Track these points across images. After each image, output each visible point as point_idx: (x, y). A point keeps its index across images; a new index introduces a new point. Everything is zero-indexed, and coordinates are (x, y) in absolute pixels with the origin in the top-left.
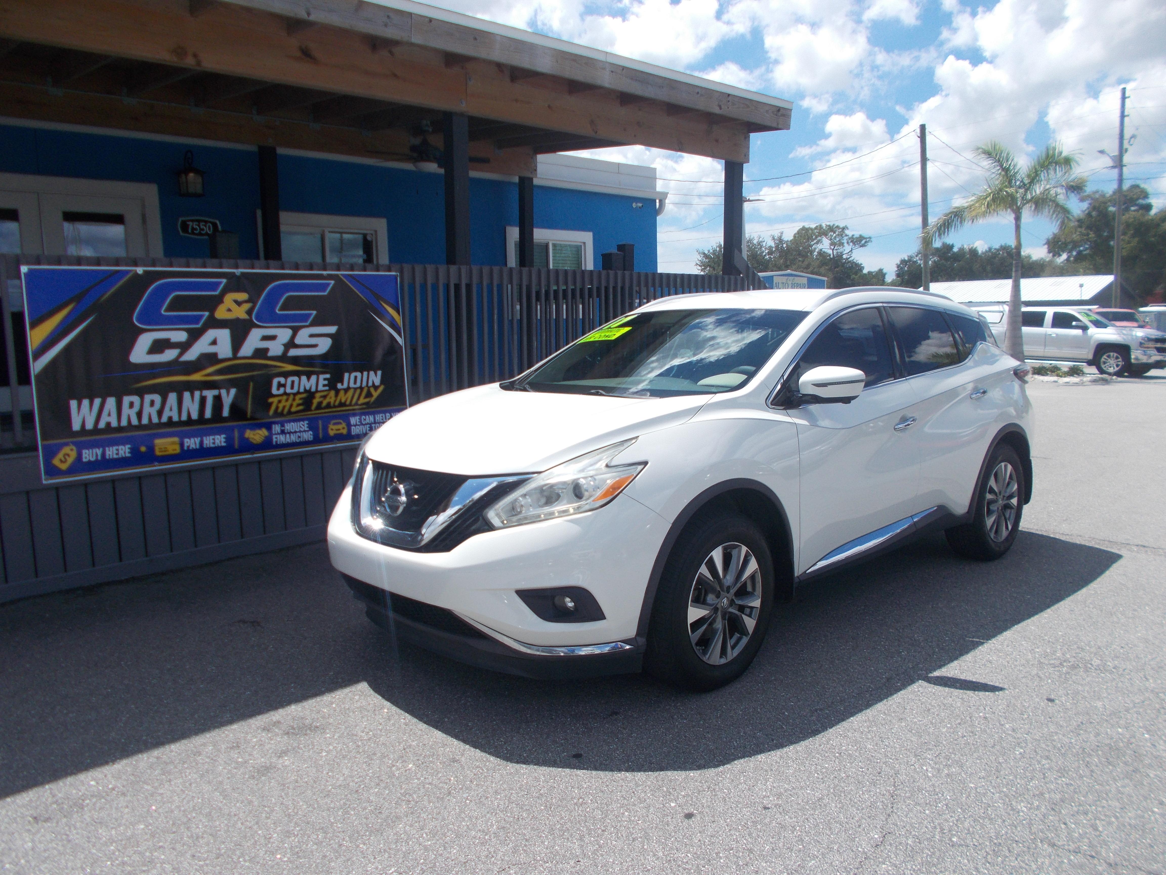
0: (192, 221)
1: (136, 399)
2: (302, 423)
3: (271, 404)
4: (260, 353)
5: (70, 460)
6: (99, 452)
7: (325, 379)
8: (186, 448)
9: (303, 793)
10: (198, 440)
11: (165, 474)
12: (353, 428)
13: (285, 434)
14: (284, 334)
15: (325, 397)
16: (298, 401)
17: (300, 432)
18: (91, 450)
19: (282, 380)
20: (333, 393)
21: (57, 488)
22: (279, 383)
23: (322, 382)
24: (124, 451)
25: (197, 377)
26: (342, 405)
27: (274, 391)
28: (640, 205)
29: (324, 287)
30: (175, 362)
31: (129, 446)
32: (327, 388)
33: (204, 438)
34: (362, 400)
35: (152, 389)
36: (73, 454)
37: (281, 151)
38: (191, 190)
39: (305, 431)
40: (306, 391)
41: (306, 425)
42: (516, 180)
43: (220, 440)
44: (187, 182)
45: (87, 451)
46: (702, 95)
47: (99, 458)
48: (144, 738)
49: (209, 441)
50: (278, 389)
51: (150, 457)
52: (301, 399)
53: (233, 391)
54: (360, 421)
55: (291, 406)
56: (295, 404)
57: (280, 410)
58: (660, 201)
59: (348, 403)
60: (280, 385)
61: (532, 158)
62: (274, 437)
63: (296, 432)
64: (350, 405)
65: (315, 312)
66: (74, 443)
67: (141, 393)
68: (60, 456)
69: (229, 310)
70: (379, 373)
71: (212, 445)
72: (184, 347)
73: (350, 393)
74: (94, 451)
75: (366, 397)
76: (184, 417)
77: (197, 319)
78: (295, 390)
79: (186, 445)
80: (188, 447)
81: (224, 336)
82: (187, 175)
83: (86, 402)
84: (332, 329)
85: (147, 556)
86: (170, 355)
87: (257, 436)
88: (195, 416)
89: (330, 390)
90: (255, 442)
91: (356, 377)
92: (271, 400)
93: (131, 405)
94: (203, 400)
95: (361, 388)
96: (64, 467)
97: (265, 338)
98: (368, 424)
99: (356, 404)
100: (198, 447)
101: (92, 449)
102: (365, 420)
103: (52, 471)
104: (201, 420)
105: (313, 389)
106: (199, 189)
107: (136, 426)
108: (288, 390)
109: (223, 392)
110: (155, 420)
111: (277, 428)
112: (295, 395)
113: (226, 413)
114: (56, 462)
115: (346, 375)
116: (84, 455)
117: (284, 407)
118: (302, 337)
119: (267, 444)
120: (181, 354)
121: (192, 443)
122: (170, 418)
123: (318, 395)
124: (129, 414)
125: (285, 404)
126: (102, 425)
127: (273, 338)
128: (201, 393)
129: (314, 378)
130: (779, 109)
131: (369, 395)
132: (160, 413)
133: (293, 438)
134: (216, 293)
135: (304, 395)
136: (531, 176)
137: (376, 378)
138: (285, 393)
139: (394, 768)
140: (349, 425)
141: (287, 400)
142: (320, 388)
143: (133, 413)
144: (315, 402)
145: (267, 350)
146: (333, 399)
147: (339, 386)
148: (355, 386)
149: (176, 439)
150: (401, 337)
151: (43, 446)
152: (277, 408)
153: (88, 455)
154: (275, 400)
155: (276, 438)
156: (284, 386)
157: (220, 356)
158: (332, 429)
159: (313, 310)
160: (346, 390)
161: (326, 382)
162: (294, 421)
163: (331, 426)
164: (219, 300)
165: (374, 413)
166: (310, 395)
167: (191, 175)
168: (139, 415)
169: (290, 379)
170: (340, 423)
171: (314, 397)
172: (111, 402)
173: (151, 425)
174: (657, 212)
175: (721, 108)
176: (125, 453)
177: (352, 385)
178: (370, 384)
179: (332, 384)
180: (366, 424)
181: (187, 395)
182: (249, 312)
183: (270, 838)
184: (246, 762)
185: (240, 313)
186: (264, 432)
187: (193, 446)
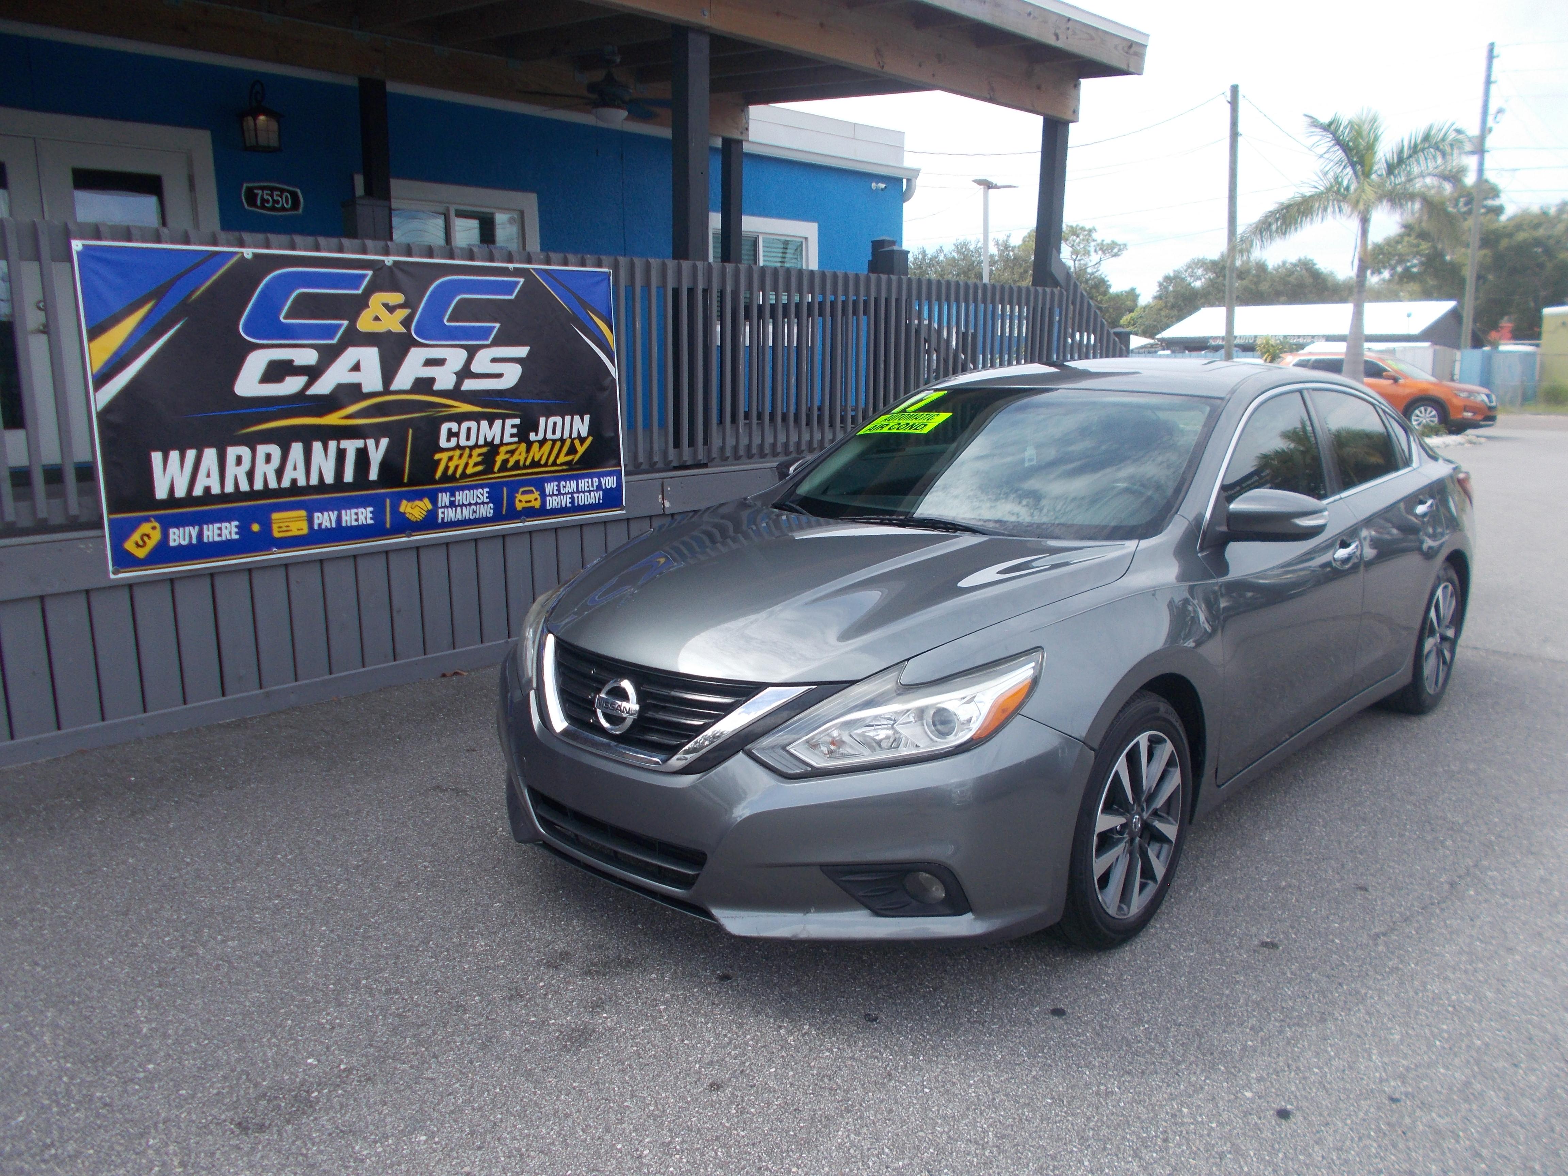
0: (263, 188)
1: (245, 451)
2: (480, 490)
3: (439, 460)
4: (424, 385)
5: (151, 544)
6: (194, 531)
7: (513, 426)
8: (316, 527)
9: (659, 1076)
10: (334, 515)
11: (286, 566)
12: (548, 498)
13: (456, 507)
14: (456, 358)
15: (512, 452)
16: (476, 459)
17: (476, 504)
18: (181, 529)
19: (454, 426)
20: (523, 446)
21: (130, 586)
22: (450, 430)
23: (509, 431)
24: (229, 530)
25: (333, 419)
26: (535, 464)
27: (443, 443)
28: (882, 186)
29: (508, 288)
30: (300, 396)
31: (236, 523)
32: (516, 439)
33: (343, 512)
34: (562, 459)
35: (268, 437)
36: (156, 536)
37: (393, 87)
38: (262, 141)
39: (483, 503)
40: (487, 444)
41: (486, 495)
42: (718, 143)
43: (364, 516)
44: (256, 129)
45: (175, 530)
46: (1034, 18)
47: (194, 541)
48: (364, 982)
49: (350, 517)
50: (448, 440)
51: (266, 541)
52: (479, 455)
53: (384, 442)
54: (559, 490)
55: (467, 464)
56: (471, 462)
57: (450, 472)
58: (909, 180)
59: (543, 462)
60: (451, 434)
61: (743, 111)
62: (440, 511)
63: (470, 504)
64: (546, 465)
65: (498, 325)
66: (158, 519)
67: (252, 442)
68: (136, 537)
69: (377, 319)
70: (587, 418)
71: (354, 523)
72: (313, 373)
73: (547, 446)
74: (187, 529)
75: (567, 454)
76: (314, 481)
77: (330, 332)
78: (472, 442)
79: (316, 522)
80: (320, 525)
81: (370, 356)
82: (255, 119)
83: (174, 455)
84: (522, 352)
85: (261, 688)
86: (292, 385)
87: (415, 510)
88: (329, 479)
89: (519, 442)
90: (413, 519)
91: (555, 424)
92: (437, 456)
93: (239, 461)
94: (341, 455)
95: (562, 440)
96: (141, 553)
97: (429, 363)
98: (569, 493)
99: (554, 464)
100: (334, 525)
101: (184, 526)
102: (565, 487)
103: (124, 560)
104: (339, 484)
105: (497, 441)
106: (274, 142)
107: (246, 493)
108: (463, 442)
109: (371, 443)
110: (273, 484)
111: (444, 498)
112: (471, 448)
113: (373, 475)
114: (129, 545)
115: (542, 420)
116: (172, 537)
117: (457, 467)
118: (482, 362)
119: (430, 522)
120: (308, 385)
121: (325, 519)
122: (294, 481)
123: (503, 449)
124: (235, 475)
125: (457, 463)
126: (198, 491)
127: (440, 362)
128: (339, 444)
129: (498, 423)
130: (1131, 44)
131: (572, 450)
132: (280, 473)
133: (467, 513)
134: (359, 292)
135: (484, 450)
136: (740, 137)
137: (581, 426)
138: (458, 447)
139: (782, 1032)
140: (543, 495)
141: (461, 457)
142: (507, 439)
143: (241, 472)
144: (499, 459)
145: (432, 380)
146: (524, 455)
147: (532, 436)
148: (554, 437)
149: (303, 513)
150: (614, 366)
151: (110, 520)
152: (447, 468)
153: (178, 537)
154: (444, 456)
155: (443, 513)
156: (457, 435)
157: (366, 389)
158: (520, 501)
159: (496, 321)
160: (542, 443)
161: (515, 431)
162: (470, 488)
163: (519, 496)
164: (362, 302)
165: (576, 478)
166: (492, 449)
167: (262, 118)
168: (250, 475)
169: (465, 425)
170: (531, 492)
171: (498, 453)
172: (210, 455)
173: (267, 492)
174: (905, 196)
175: (1058, 39)
176: (230, 533)
177: (549, 435)
178: (575, 435)
179: (522, 434)
180: (566, 494)
181: (317, 446)
182: (406, 322)
183: (640, 1156)
184: (543, 1022)
185: (392, 323)
186: (426, 504)
187: (326, 524)
